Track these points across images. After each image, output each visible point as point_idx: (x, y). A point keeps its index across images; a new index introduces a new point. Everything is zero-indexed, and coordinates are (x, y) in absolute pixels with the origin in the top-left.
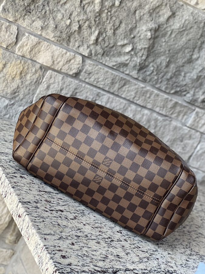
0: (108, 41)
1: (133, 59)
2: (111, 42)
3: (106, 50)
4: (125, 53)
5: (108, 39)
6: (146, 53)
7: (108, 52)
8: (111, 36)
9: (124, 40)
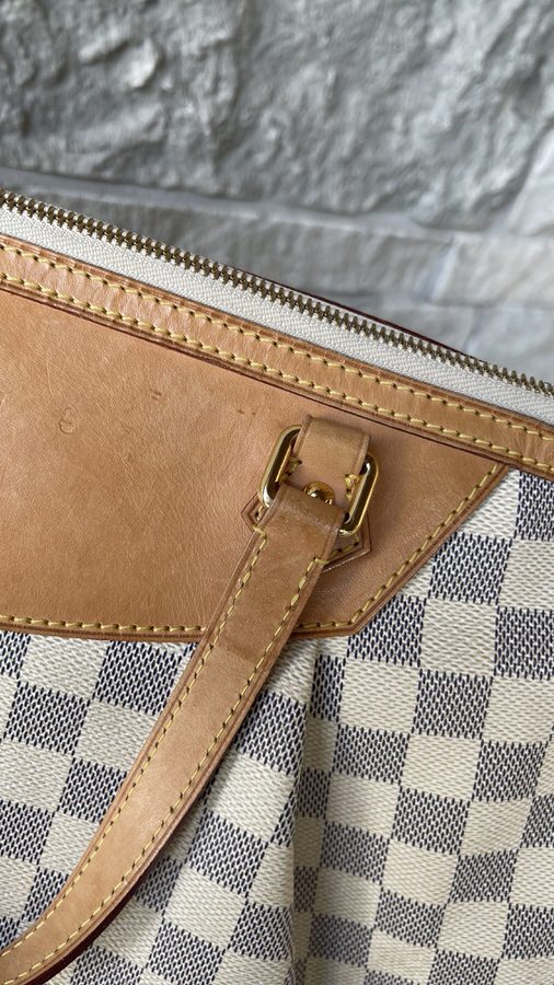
0: (21, 51)
1: (177, 114)
2: (43, 55)
3: (35, 102)
4: (135, 95)
5: (21, 41)
6: (228, 70)
7: (45, 109)
8: (28, 20)
9: (107, 28)
